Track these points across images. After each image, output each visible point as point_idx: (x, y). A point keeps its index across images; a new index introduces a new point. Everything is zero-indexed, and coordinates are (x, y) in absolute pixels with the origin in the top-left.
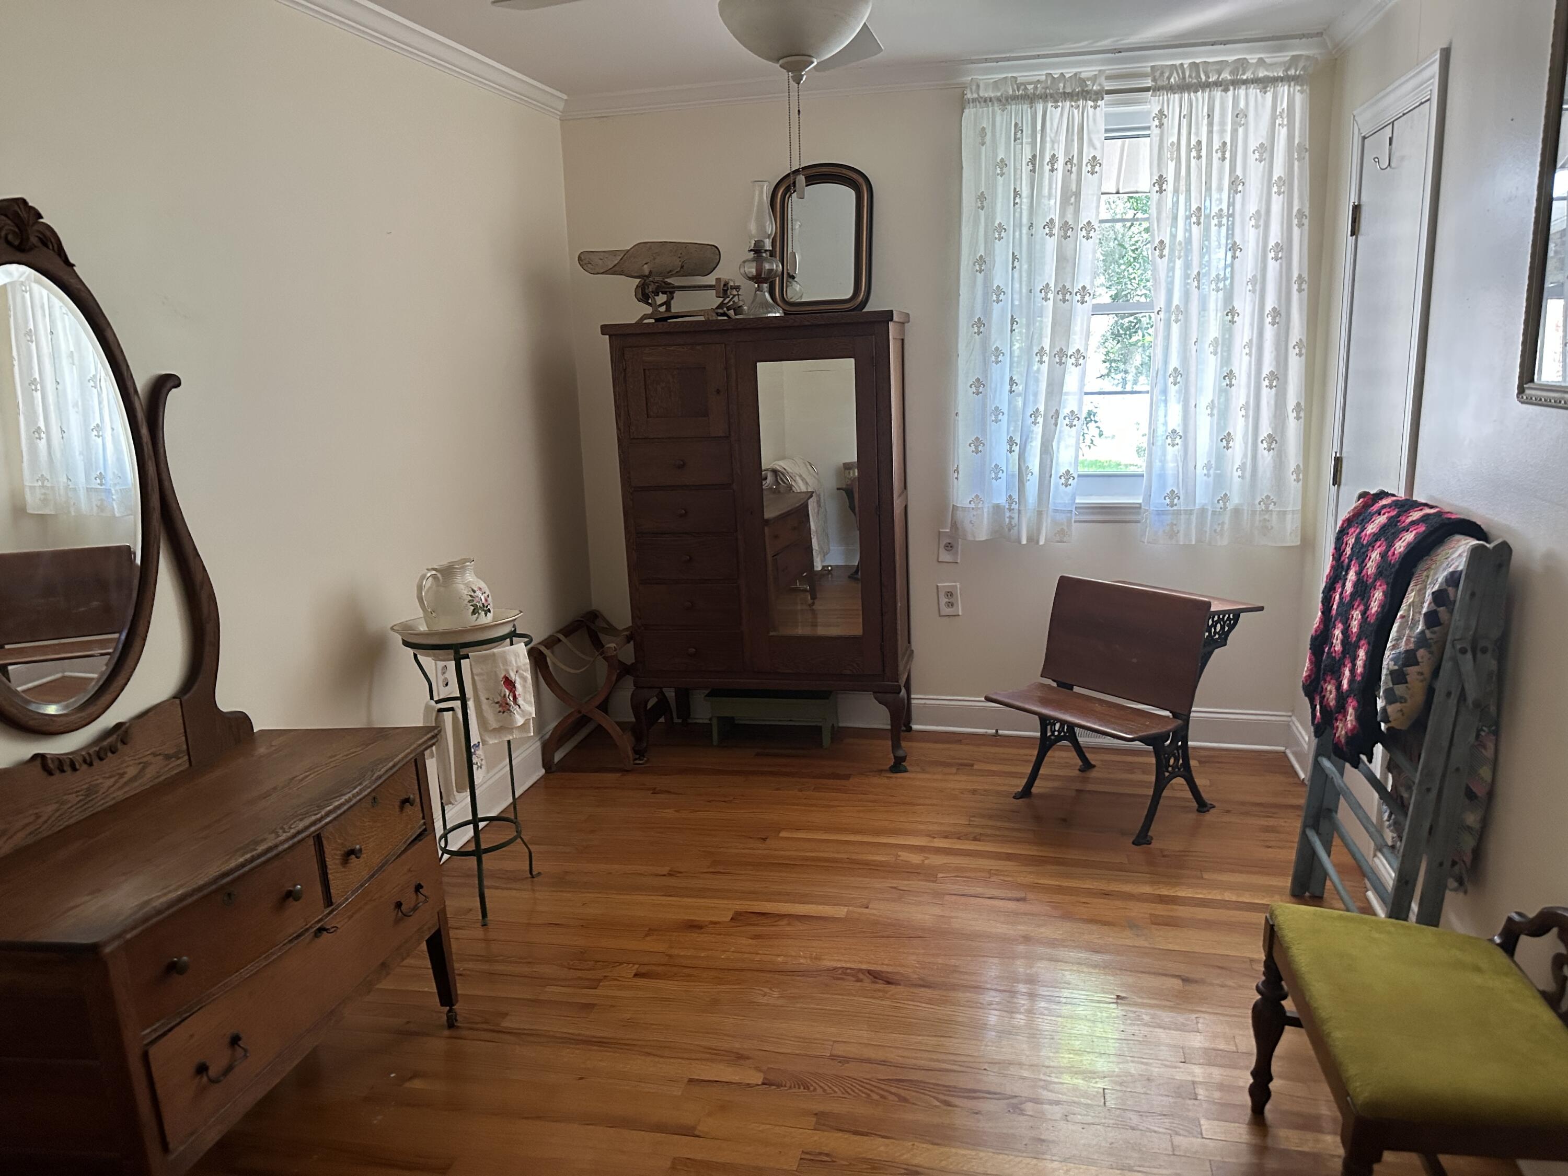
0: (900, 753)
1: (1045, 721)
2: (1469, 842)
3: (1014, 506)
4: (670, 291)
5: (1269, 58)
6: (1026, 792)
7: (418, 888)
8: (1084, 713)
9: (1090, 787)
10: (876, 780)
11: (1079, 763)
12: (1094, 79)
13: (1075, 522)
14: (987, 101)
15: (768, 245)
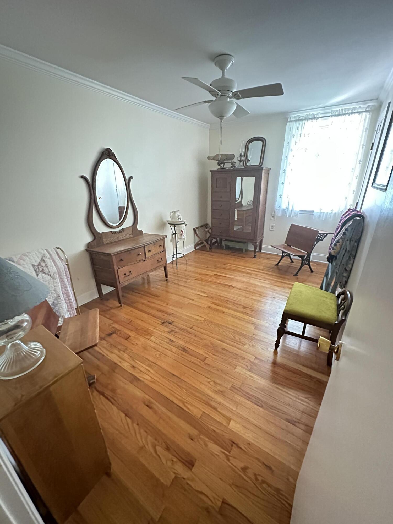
0: (256, 255)
1: (283, 252)
2: (344, 279)
3: (287, 209)
4: (224, 163)
5: (362, 106)
6: (277, 265)
7: (161, 259)
8: (291, 251)
9: (292, 266)
10: (251, 259)
11: (291, 261)
12: (317, 114)
13: (299, 213)
14: (292, 121)
15: (243, 154)
